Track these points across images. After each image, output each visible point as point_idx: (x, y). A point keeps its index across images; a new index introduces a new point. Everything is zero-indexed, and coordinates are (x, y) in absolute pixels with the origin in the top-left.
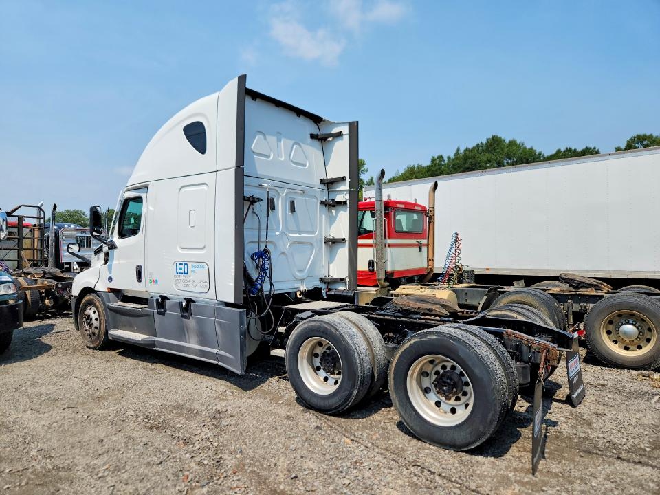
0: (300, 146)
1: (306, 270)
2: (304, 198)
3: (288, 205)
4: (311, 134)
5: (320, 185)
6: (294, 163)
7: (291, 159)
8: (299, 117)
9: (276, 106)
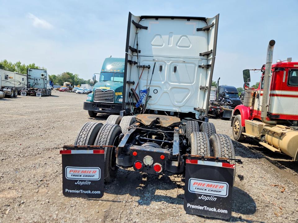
0: (187, 37)
1: (183, 102)
2: (185, 65)
3: (172, 69)
4: (197, 29)
5: (199, 56)
6: (179, 46)
7: (178, 44)
8: (189, 21)
9: (172, 19)
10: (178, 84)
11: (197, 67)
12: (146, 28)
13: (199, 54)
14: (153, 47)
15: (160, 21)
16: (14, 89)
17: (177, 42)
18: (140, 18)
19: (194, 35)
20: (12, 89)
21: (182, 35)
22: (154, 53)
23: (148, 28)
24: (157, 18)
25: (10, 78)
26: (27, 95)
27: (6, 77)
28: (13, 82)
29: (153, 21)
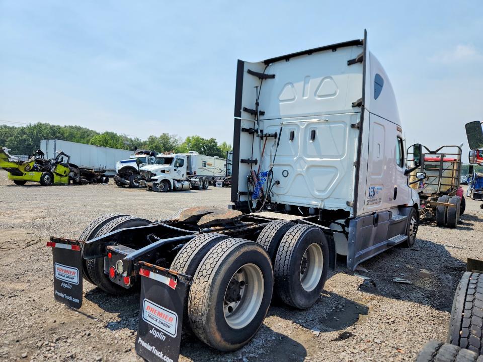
0: (332, 78)
1: (328, 191)
2: (328, 126)
3: (309, 135)
4: (348, 61)
5: (352, 108)
6: (320, 96)
7: (318, 93)
8: (336, 51)
9: (309, 54)
10: (318, 159)
11: (348, 128)
12: (273, 76)
13: (351, 105)
14: (281, 103)
15: (292, 61)
16: (204, 178)
17: (315, 90)
18: (263, 64)
19: (343, 73)
20: (201, 179)
21: (323, 77)
22: (282, 113)
23: (276, 77)
24: (287, 58)
25: (208, 164)
26: (223, 186)
27: (205, 164)
28: (212, 170)
29: (283, 65)
